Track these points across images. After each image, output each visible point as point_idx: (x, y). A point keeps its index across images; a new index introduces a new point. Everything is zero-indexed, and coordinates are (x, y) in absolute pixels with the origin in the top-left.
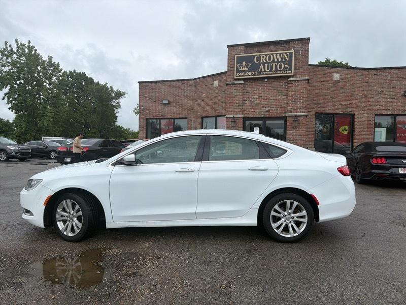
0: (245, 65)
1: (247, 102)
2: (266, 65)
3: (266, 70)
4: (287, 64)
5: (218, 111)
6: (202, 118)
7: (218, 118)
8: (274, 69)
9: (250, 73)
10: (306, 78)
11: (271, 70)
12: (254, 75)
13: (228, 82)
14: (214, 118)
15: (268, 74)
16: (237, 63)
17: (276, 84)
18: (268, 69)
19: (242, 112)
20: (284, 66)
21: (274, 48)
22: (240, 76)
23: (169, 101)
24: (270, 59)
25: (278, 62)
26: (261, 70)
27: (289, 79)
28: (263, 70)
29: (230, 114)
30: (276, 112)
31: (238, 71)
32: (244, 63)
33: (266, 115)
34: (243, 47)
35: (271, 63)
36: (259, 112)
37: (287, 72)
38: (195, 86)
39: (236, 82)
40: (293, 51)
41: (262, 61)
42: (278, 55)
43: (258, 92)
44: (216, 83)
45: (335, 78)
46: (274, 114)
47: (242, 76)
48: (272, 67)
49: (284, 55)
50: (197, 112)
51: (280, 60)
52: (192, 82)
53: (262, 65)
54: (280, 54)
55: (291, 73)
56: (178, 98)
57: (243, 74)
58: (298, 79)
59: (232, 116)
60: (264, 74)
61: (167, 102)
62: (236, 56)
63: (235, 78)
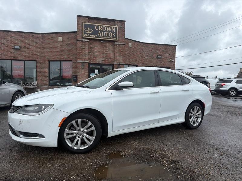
0: (90, 30)
1: (90, 53)
2: (102, 32)
3: (102, 35)
4: (114, 34)
5: (62, 58)
6: (49, 61)
7: (62, 62)
8: (107, 36)
9: (93, 36)
10: (124, 43)
11: (105, 36)
12: (95, 37)
13: (78, 39)
14: (60, 62)
15: (103, 38)
16: (84, 28)
17: (107, 44)
18: (103, 35)
19: (88, 59)
20: (113, 35)
21: (106, 23)
22: (86, 36)
23: (20, 47)
24: (104, 29)
25: (109, 32)
26: (99, 35)
27: (115, 43)
28: (101, 35)
29: (81, 60)
30: (108, 61)
31: (85, 33)
32: (89, 28)
33: (103, 62)
34: (88, 19)
35: (105, 31)
36: (98, 60)
37: (114, 38)
38: (43, 39)
39: (84, 40)
40: (117, 27)
41: (99, 30)
42: (109, 27)
43: (97, 48)
44: (60, 39)
45: (130, 46)
46: (107, 62)
47: (87, 36)
48: (106, 34)
49: (112, 28)
50: (45, 57)
51: (110, 31)
52: (40, 35)
53: (100, 32)
54: (110, 27)
55: (116, 39)
56: (28, 45)
57: (88, 35)
58: (120, 43)
59: (82, 61)
60: (101, 38)
61: (18, 47)
62: (83, 23)
63: (83, 37)
